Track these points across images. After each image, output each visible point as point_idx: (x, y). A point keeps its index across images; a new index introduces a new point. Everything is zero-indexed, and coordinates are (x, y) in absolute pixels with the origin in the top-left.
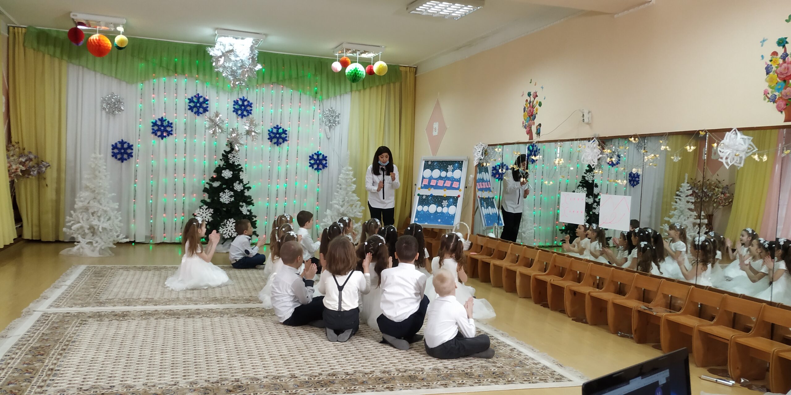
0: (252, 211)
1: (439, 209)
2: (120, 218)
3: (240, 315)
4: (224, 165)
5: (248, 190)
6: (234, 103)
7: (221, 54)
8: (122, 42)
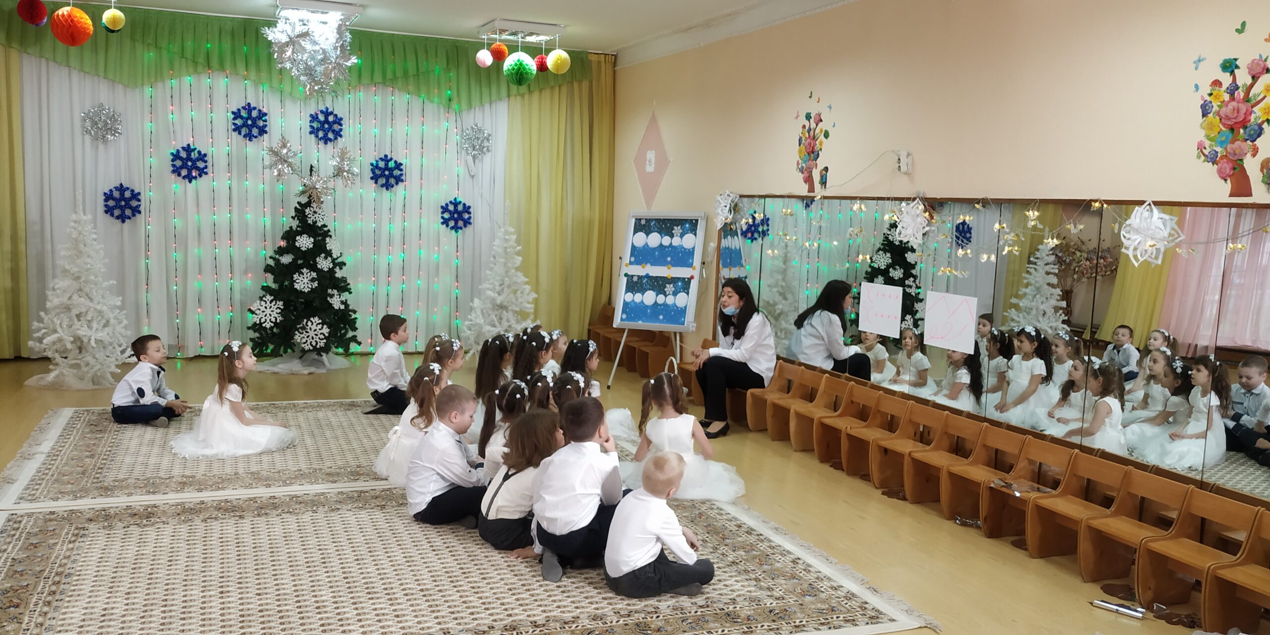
0: (348, 302)
1: (661, 299)
2: (125, 322)
3: (345, 507)
4: (298, 226)
5: (341, 269)
6: (310, 119)
7: (288, 40)
8: (114, 20)
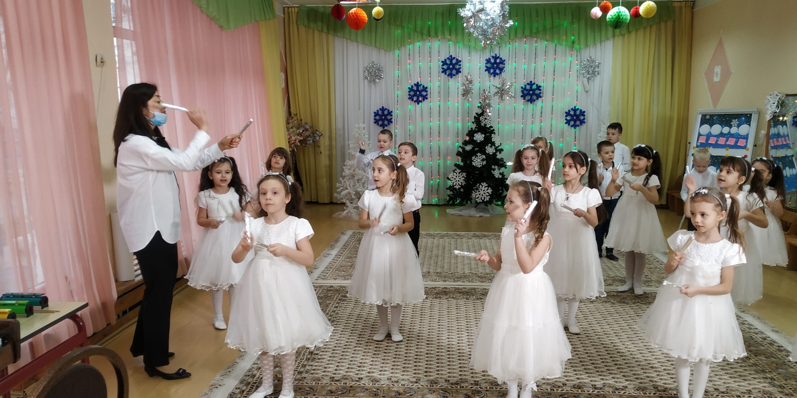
0: (505, 174)
4: (476, 128)
5: (500, 153)
6: (486, 62)
7: (472, 15)
8: (378, 13)
